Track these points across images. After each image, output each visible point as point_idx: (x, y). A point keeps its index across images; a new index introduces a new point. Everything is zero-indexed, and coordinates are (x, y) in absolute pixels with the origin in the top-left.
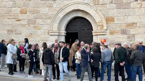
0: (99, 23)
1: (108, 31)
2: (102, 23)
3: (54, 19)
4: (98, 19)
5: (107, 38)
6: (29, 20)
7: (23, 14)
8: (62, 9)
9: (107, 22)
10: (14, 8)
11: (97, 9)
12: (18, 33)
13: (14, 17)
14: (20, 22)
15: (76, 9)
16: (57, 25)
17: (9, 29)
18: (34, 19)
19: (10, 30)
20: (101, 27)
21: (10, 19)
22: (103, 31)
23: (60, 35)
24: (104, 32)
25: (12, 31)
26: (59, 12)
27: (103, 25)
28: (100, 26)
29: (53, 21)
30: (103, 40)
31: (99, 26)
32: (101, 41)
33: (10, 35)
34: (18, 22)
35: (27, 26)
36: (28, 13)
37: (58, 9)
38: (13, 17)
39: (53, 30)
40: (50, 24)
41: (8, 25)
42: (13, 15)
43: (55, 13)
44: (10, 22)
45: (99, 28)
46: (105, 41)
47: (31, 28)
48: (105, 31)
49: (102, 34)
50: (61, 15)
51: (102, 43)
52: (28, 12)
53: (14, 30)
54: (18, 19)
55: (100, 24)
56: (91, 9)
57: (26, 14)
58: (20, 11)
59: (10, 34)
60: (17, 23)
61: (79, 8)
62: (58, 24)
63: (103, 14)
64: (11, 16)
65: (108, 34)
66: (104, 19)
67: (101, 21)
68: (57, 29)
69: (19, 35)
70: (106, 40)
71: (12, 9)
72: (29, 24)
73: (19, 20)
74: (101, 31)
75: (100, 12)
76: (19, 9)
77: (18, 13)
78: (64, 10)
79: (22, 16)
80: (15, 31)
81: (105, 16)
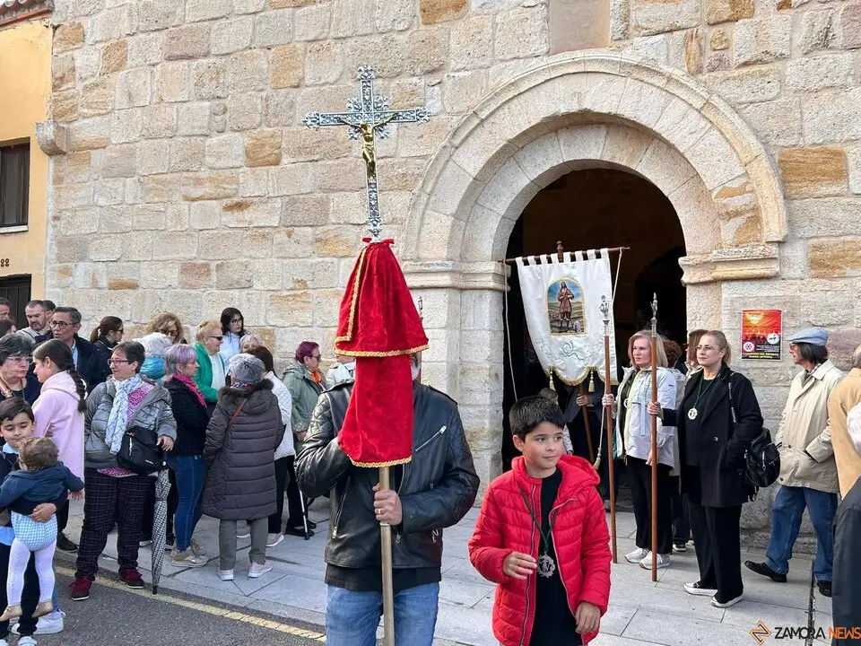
0: (728, 193)
1: (797, 254)
2: (747, 198)
3: (428, 190)
4: (717, 168)
5: (793, 302)
6: (292, 202)
7: (261, 171)
8: (478, 121)
9: (784, 182)
10: (215, 140)
11: (715, 100)
12: (236, 277)
13: (217, 187)
14: (247, 215)
15: (563, 111)
16: (449, 221)
17: (189, 256)
18: (319, 195)
19: (195, 265)
20: (739, 221)
21: (193, 200)
22: (758, 252)
23: (466, 289)
24: (767, 259)
25: (204, 270)
26: (457, 141)
27: (756, 209)
28: (737, 214)
29: (424, 197)
30: (755, 320)
31: (731, 215)
32: (746, 325)
33: (193, 292)
34: (237, 214)
35: (281, 237)
36: (285, 160)
37: (455, 121)
38: (207, 189)
39: (424, 254)
40: (403, 221)
41: (188, 233)
42: (211, 180)
43: (433, 151)
44: (194, 215)
45: (729, 230)
46: (774, 320)
47: (299, 250)
48: (774, 250)
49: (747, 270)
50: (472, 160)
51: (754, 338)
52: (288, 151)
53: (213, 265)
54: (236, 200)
55: (737, 202)
56: (667, 102)
57: (277, 163)
58: (247, 153)
59: (193, 287)
60: (232, 219)
61: (587, 105)
62: (456, 216)
63: (756, 132)
64: (198, 182)
65: (798, 273)
66: (765, 164)
67: (744, 180)
68: (444, 253)
69: (236, 292)
70: (785, 320)
71: (208, 141)
72: (289, 227)
73: (240, 206)
74: (741, 253)
75: (735, 118)
76: (241, 141)
77: (237, 163)
78: (487, 125)
79: (257, 180)
80: (219, 267)
81: (773, 141)
